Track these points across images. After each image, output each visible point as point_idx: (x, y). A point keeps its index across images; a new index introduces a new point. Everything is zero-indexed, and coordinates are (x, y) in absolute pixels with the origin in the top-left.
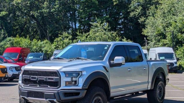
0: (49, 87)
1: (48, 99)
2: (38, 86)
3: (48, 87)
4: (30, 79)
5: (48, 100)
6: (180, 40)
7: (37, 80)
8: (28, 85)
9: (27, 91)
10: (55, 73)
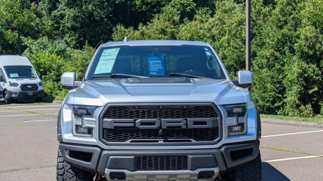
0: (193, 141)
1: (198, 169)
2: (160, 142)
3: (190, 141)
4: (135, 127)
5: (198, 171)
6: (10, 42)
7: (160, 127)
8: (128, 142)
9: (133, 157)
10: (208, 110)
